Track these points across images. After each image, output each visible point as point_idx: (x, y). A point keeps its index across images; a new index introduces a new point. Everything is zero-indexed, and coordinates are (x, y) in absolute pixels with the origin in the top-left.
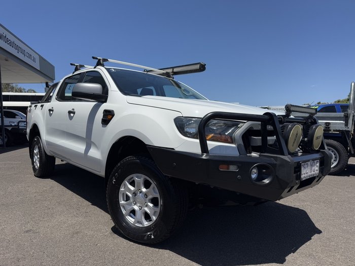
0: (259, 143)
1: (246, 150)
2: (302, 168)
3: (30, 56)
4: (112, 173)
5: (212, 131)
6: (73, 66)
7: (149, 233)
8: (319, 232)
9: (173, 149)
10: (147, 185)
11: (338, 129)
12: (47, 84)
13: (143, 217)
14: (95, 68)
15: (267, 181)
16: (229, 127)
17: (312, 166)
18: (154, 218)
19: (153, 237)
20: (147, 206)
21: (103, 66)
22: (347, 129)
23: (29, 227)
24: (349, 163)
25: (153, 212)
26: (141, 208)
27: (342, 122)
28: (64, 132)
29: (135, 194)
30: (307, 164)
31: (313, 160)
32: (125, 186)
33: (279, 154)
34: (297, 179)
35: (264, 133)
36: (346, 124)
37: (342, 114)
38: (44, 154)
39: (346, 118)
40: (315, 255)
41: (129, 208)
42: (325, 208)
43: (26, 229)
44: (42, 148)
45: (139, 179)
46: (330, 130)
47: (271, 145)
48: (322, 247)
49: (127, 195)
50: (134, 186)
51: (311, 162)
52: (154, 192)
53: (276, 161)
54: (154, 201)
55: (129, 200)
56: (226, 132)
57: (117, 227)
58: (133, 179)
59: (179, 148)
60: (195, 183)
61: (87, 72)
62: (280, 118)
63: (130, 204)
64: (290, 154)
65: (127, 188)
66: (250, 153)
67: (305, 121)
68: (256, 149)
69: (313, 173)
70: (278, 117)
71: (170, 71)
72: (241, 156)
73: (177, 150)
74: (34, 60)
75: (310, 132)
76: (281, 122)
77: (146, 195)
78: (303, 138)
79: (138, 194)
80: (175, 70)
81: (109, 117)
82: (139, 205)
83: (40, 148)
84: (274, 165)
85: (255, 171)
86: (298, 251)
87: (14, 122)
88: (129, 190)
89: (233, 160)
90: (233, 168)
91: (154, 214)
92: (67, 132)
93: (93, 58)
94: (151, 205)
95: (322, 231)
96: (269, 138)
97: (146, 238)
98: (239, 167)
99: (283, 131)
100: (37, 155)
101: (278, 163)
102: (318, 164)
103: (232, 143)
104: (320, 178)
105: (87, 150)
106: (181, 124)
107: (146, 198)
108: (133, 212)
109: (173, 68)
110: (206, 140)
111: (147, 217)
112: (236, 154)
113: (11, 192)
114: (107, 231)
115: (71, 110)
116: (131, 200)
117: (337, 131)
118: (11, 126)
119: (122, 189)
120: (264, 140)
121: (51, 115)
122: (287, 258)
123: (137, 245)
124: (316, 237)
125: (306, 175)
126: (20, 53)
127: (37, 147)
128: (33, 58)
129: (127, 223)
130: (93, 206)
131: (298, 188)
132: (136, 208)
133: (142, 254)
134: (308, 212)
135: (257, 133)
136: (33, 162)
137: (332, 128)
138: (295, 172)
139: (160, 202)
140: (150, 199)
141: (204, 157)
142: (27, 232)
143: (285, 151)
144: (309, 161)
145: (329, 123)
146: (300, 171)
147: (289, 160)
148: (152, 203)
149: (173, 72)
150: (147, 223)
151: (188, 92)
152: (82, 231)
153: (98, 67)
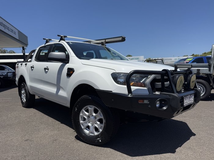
0: (160, 87)
1: (153, 90)
2: (184, 100)
3: (12, 31)
4: (75, 105)
5: (133, 80)
6: (45, 40)
7: (98, 139)
8: (194, 135)
9: (111, 91)
10: (96, 111)
11: (205, 73)
12: (23, 48)
13: (94, 130)
14: (59, 42)
15: (165, 108)
16: (143, 78)
17: (190, 98)
18: (101, 130)
19: (100, 141)
20: (96, 123)
21: (64, 40)
22: (210, 73)
23: (27, 138)
24: (212, 92)
25: (100, 127)
26: (93, 124)
27: (207, 69)
28: (42, 80)
29: (89, 117)
30: (187, 97)
31: (191, 95)
32: (83, 112)
33: (171, 93)
34: (181, 106)
35: (162, 81)
36: (210, 70)
37: (207, 64)
38: (28, 93)
39: (209, 66)
40: (192, 148)
41: (86, 125)
42: (198, 121)
43: (25, 139)
44: (27, 90)
45: (91, 108)
46: (200, 74)
47: (167, 87)
48: (196, 143)
49: (84, 117)
50: (88, 112)
51: (189, 96)
52: (100, 115)
53: (170, 97)
54: (100, 121)
55: (85, 120)
56: (141, 81)
57: (79, 136)
58: (87, 108)
59: (114, 91)
60: (125, 110)
61: (54, 44)
62: (172, 72)
63: (86, 123)
64: (177, 92)
65: (84, 114)
66: (155, 92)
67: (185, 72)
68: (158, 90)
69: (190, 102)
70: (170, 71)
71: (103, 41)
72: (150, 94)
73: (114, 92)
74: (15, 33)
75: (189, 78)
76: (172, 74)
77: (95, 117)
78: (185, 82)
79: (91, 117)
80: (107, 41)
81: (71, 72)
82: (91, 123)
83: (25, 90)
84: (169, 99)
85: (158, 102)
86: (182, 146)
87: (4, 73)
88: (86, 115)
89: (146, 97)
90: (146, 102)
91: (101, 128)
92: (43, 81)
93: (58, 36)
94: (99, 123)
95: (196, 134)
96: (165, 83)
97: (96, 142)
98: (149, 101)
99: (173, 80)
100: (24, 94)
101: (171, 98)
102: (193, 97)
103: (145, 87)
104: (194, 104)
105: (58, 91)
106: (115, 77)
107: (96, 119)
108: (88, 127)
109: (105, 39)
110: (130, 86)
111: (96, 129)
112: (147, 93)
113: (11, 117)
114: (72, 139)
115: (46, 67)
116: (87, 120)
117: (204, 74)
118: (3, 75)
119: (81, 114)
120: (163, 85)
121: (32, 70)
122: (176, 150)
123: (91, 146)
124: (192, 137)
125: (186, 104)
126: (6, 29)
127: (23, 89)
128: (14, 32)
129: (85, 134)
130: (62, 124)
131: (182, 111)
132: (90, 125)
133: (94, 151)
134: (188, 123)
135: (158, 81)
136: (21, 99)
137: (201, 72)
138: (181, 102)
139: (104, 121)
140: (98, 120)
141: (130, 96)
142: (26, 140)
143: (175, 91)
144: (188, 96)
145: (199, 70)
146: (183, 101)
147: (177, 96)
148: (99, 122)
149: (105, 42)
150: (96, 133)
151: (115, 54)
152: (58, 139)
153: (61, 41)
